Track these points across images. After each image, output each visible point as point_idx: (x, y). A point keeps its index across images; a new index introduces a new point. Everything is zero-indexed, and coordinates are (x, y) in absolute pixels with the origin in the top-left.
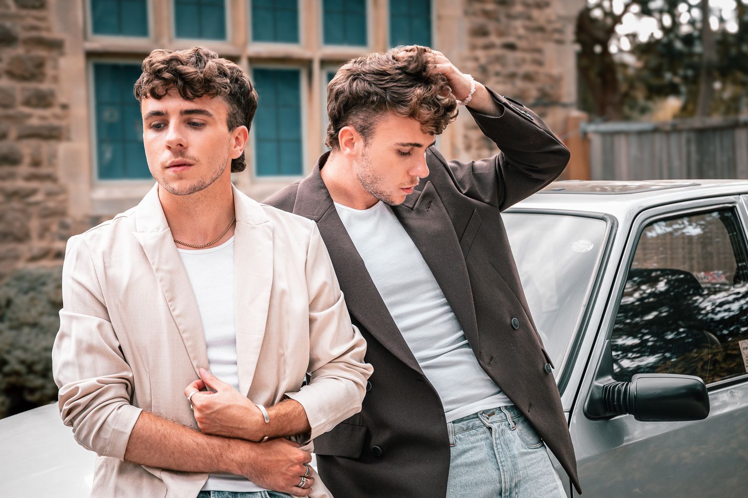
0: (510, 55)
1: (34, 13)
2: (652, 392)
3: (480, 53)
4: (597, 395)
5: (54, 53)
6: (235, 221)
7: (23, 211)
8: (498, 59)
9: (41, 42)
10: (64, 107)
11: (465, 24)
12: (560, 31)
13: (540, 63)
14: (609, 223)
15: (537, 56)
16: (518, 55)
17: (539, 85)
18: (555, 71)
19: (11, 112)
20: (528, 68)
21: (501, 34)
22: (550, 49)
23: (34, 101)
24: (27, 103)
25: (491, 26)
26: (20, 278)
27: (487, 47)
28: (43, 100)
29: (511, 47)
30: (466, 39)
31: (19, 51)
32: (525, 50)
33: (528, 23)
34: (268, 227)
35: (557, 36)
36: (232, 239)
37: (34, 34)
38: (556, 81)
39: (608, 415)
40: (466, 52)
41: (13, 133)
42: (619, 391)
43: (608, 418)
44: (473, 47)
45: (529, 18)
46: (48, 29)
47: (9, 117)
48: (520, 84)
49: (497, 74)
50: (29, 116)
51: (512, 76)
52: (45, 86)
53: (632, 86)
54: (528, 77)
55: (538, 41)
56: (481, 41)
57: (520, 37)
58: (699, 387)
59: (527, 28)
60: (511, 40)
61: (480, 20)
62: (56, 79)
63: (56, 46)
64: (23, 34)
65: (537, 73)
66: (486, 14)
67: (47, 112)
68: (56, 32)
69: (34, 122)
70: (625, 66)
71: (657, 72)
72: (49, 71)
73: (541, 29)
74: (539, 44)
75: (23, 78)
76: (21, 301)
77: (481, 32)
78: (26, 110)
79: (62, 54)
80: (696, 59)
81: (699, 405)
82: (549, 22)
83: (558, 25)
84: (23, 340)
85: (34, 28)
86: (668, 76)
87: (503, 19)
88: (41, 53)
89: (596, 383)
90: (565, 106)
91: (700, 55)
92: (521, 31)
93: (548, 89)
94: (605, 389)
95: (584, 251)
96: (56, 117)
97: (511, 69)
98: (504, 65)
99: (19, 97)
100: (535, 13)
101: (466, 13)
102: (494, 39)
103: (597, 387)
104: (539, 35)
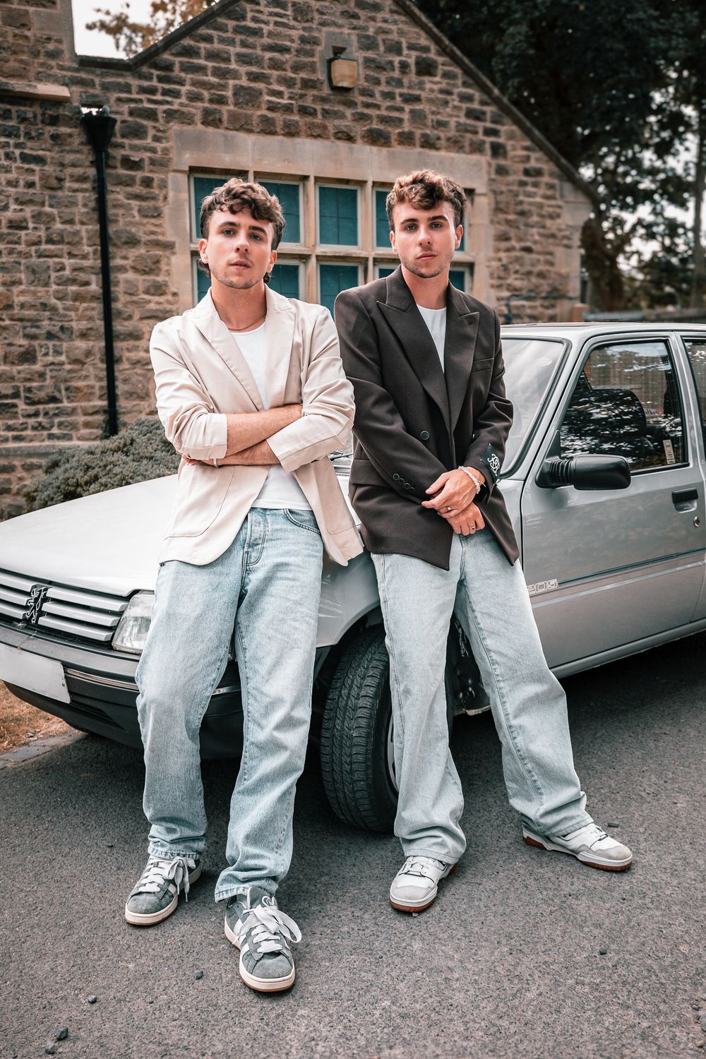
0: (527, 256)
1: (153, 221)
2: (587, 467)
3: (502, 255)
4: (546, 470)
5: (168, 253)
6: (266, 314)
7: (144, 376)
8: (517, 260)
9: (157, 244)
10: (175, 294)
11: (492, 231)
12: (568, 238)
13: (552, 264)
14: (565, 344)
15: (549, 257)
16: (534, 256)
17: (550, 281)
18: (564, 271)
19: (135, 298)
20: (541, 267)
21: (520, 239)
22: (560, 252)
23: (152, 291)
24: (147, 292)
25: (512, 233)
26: (140, 424)
27: (508, 250)
28: (159, 289)
29: (528, 250)
30: (492, 243)
31: (142, 251)
32: (539, 253)
33: (542, 231)
34: (291, 312)
35: (565, 242)
36: (263, 325)
37: (153, 237)
38: (565, 278)
39: (554, 485)
40: (492, 254)
41: (137, 316)
42: (563, 466)
43: (554, 487)
44: (498, 250)
45: (544, 227)
46: (163, 234)
47: (134, 302)
48: (534, 280)
49: (516, 272)
50: (150, 302)
51: (529, 273)
52: (160, 279)
53: (635, 295)
54: (541, 275)
55: (549, 245)
56: (504, 245)
57: (535, 242)
58: (623, 465)
59: (540, 235)
60: (528, 244)
61: (504, 228)
62: (168, 273)
63: (169, 246)
64: (144, 238)
65: (548, 271)
66: (508, 222)
67: (161, 299)
68: (169, 237)
69: (152, 306)
70: (632, 279)
71: (658, 284)
72: (164, 267)
73: (553, 236)
74: (551, 248)
75: (145, 273)
76: (141, 440)
77: (504, 237)
78: (147, 297)
79: (174, 253)
80: (689, 274)
81: (623, 478)
82: (560, 230)
83: (567, 233)
84: (142, 469)
85: (153, 233)
86: (668, 289)
87: (522, 227)
88: (158, 252)
89: (546, 461)
90: (570, 299)
91: (692, 270)
92: (537, 237)
93: (557, 284)
94: (552, 465)
95: (544, 365)
96: (169, 302)
97: (529, 268)
98: (522, 265)
99: (141, 287)
100: (548, 222)
101: (492, 222)
102: (514, 243)
103: (547, 463)
104: (551, 241)
